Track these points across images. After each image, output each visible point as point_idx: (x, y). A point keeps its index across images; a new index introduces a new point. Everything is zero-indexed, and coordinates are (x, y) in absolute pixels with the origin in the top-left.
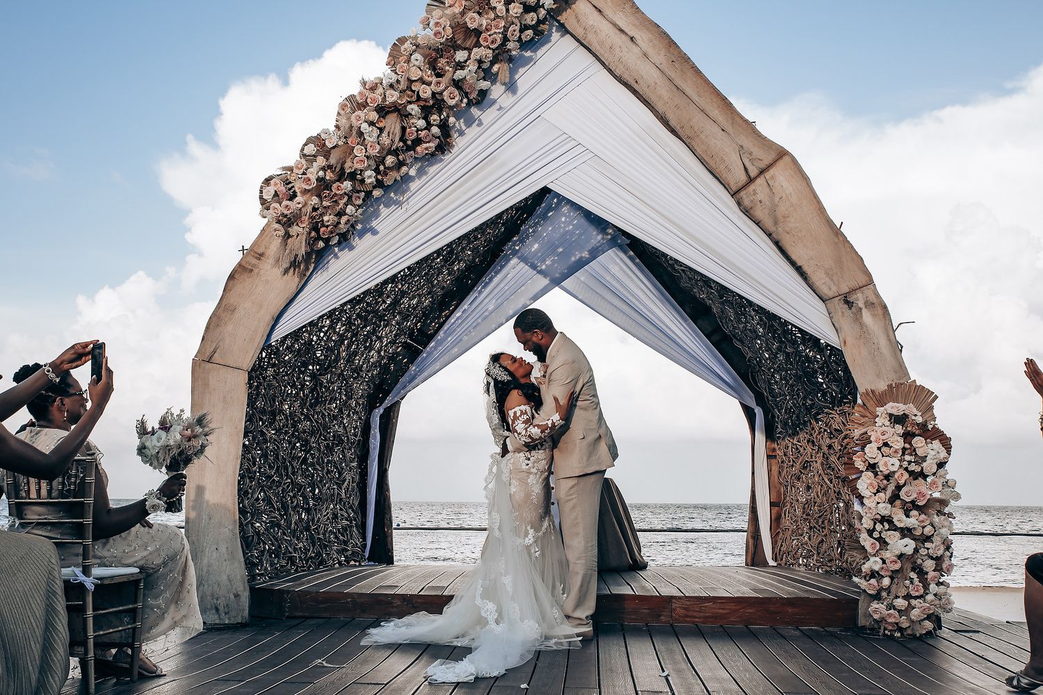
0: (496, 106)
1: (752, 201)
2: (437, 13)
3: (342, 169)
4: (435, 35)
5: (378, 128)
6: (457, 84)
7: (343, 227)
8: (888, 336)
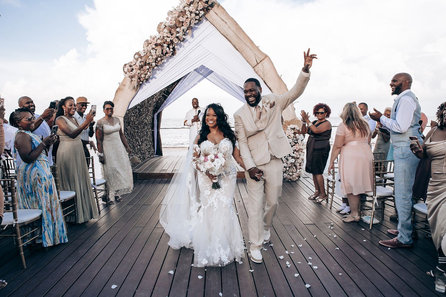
0: (188, 42)
2: (171, 16)
3: (146, 62)
4: (171, 23)
5: (155, 50)
6: (177, 37)
8: (292, 106)
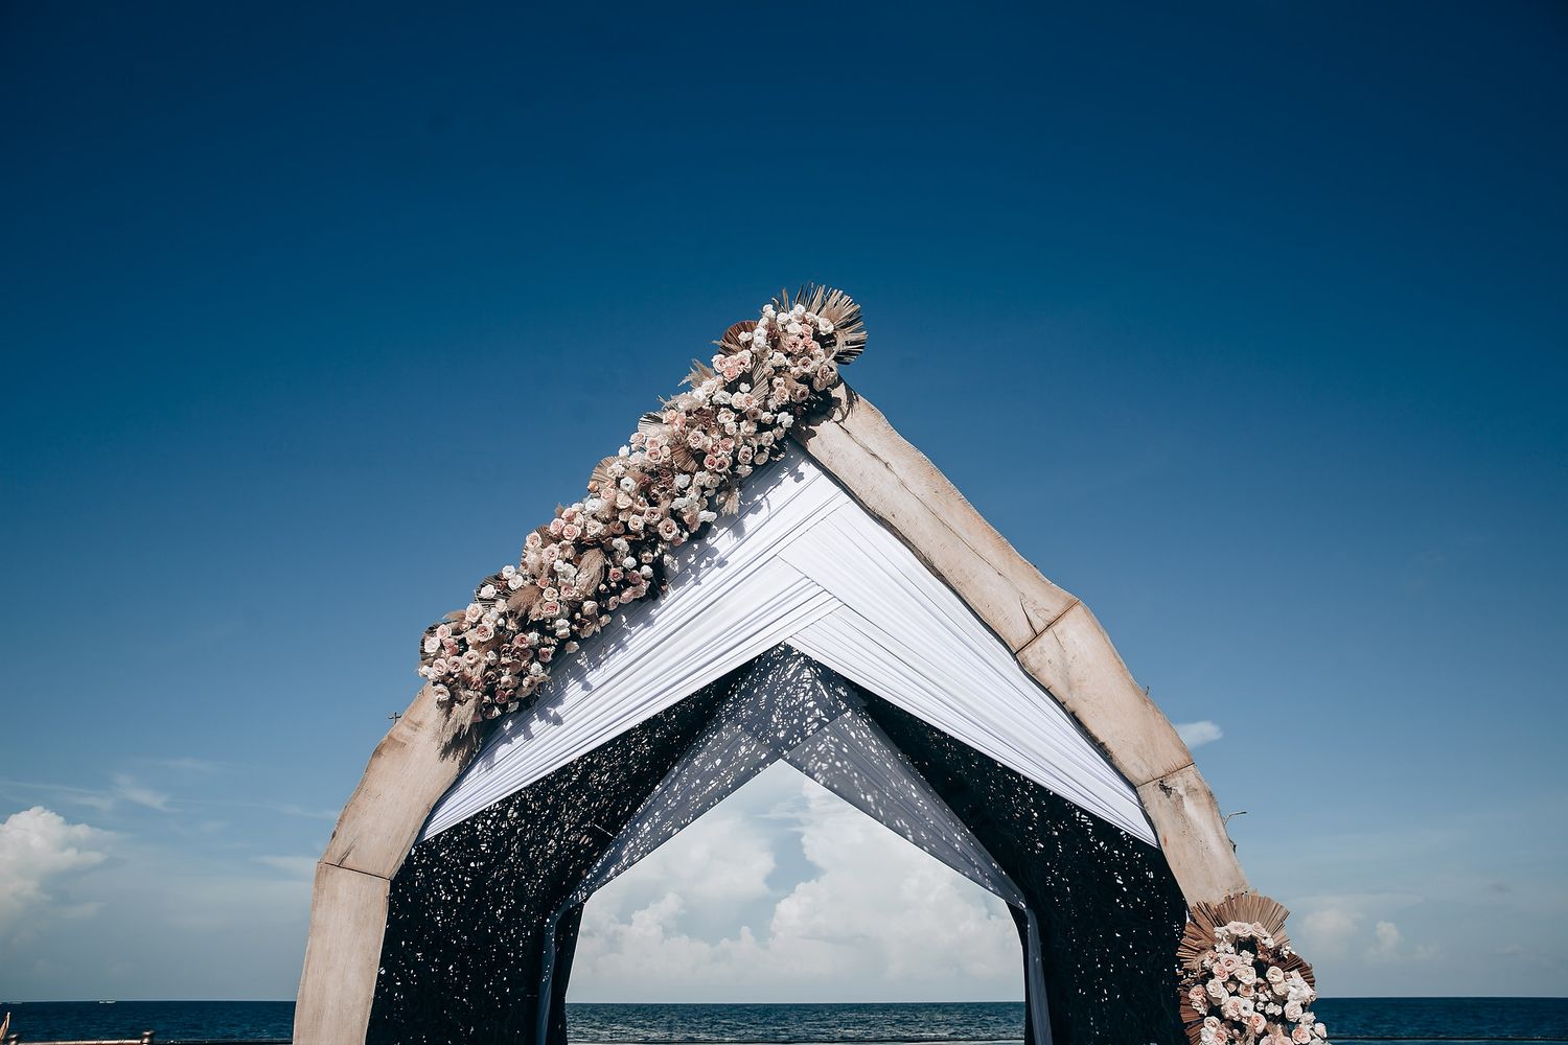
1: (1039, 662)
2: (653, 430)
3: (526, 616)
4: (651, 454)
6: (675, 515)
7: (526, 691)
